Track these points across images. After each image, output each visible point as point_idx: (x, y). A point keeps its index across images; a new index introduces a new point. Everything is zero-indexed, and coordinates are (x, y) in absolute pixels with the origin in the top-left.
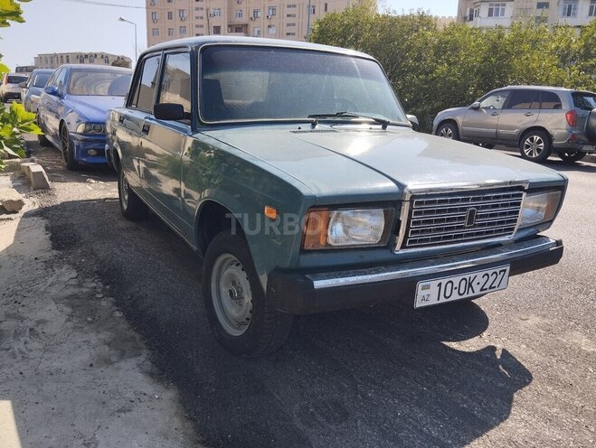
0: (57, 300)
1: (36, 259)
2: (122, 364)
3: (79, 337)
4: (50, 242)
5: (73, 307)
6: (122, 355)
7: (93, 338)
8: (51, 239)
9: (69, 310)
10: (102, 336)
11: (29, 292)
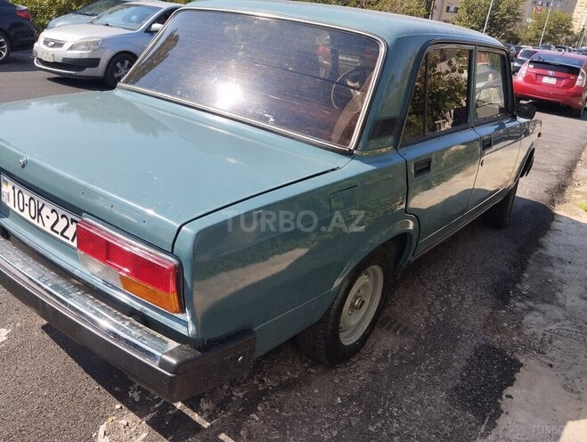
0: (562, 306)
1: (551, 366)
2: (553, 255)
3: (565, 277)
4: (517, 376)
5: (554, 295)
6: (549, 258)
7: (557, 272)
8: (511, 382)
9: (558, 294)
10: (551, 271)
11: (580, 327)
